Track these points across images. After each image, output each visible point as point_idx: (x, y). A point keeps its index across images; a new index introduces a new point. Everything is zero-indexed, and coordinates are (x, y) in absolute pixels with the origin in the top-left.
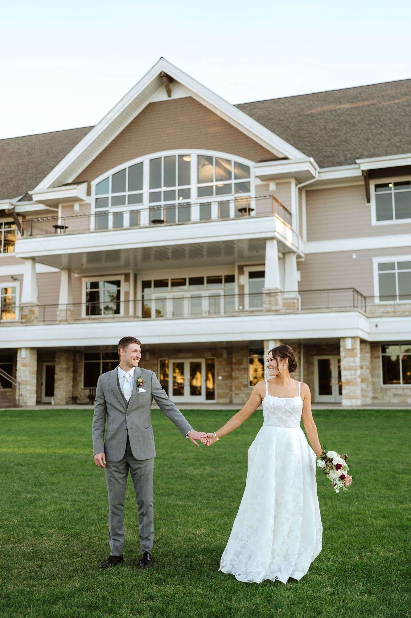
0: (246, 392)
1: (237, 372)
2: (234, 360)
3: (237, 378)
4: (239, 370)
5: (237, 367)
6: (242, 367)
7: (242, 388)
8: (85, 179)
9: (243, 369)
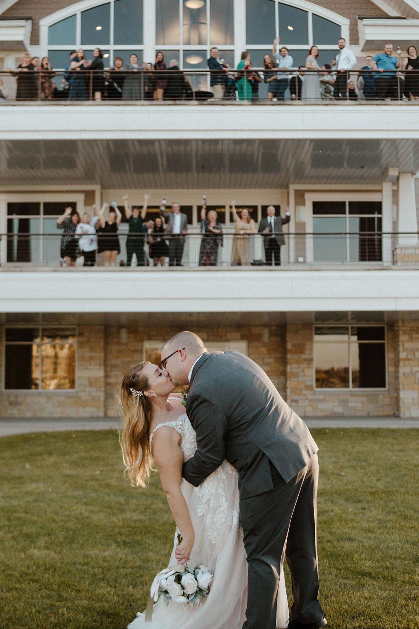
0: (309, 397)
1: (295, 366)
2: (289, 346)
3: (296, 375)
4: (298, 362)
5: (295, 356)
6: (303, 356)
7: (304, 392)
8: (28, 13)
9: (305, 360)
